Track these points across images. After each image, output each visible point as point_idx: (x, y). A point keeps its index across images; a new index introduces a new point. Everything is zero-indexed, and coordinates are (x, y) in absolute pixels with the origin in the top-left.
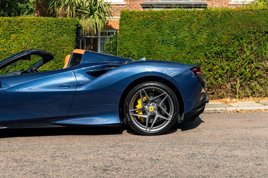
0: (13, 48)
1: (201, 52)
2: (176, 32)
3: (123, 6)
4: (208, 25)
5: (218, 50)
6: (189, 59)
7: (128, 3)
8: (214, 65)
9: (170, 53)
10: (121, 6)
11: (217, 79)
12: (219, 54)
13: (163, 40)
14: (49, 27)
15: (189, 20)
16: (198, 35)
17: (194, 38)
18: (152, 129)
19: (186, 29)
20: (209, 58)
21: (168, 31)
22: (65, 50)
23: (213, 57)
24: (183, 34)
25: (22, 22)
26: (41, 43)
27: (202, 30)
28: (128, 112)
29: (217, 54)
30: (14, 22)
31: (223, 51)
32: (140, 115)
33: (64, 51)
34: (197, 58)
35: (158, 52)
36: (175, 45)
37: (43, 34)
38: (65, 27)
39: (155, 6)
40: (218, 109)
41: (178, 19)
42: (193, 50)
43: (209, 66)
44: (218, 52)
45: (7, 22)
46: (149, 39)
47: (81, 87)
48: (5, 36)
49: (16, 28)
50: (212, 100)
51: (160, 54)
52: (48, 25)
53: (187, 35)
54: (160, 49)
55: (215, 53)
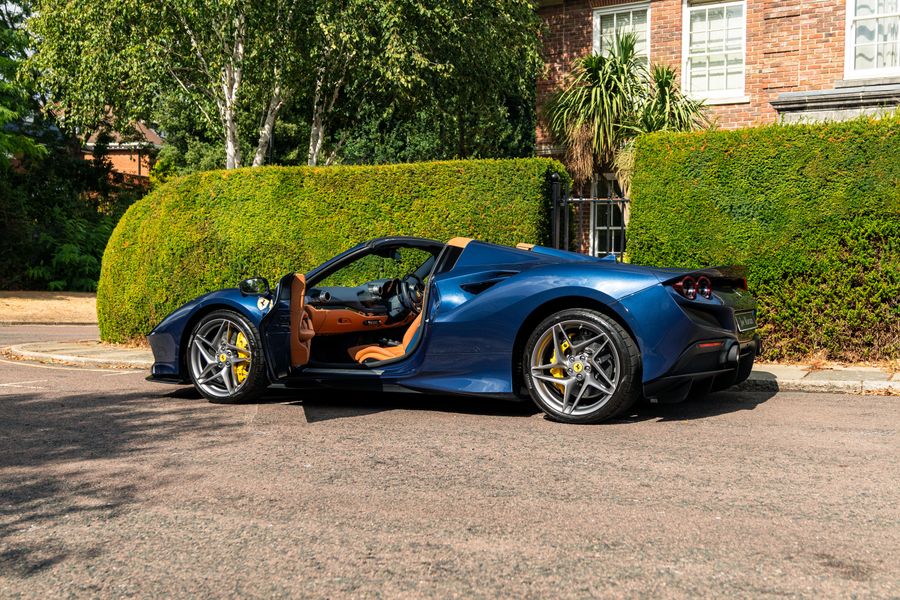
0: (414, 229)
1: (830, 234)
2: (764, 185)
3: (742, 107)
4: (851, 162)
5: (877, 230)
6: (798, 252)
7: (757, 98)
8: (866, 269)
9: (749, 237)
10: (724, 108)
11: (875, 306)
12: (878, 239)
13: (731, 207)
14: (487, 180)
15: (800, 153)
16: (821, 191)
17: (811, 199)
18: (575, 409)
19: (793, 177)
20: (851, 250)
21: (744, 183)
22: (515, 233)
23: (864, 249)
24: (784, 188)
25: (434, 174)
26: (469, 218)
27: (834, 178)
28: (528, 371)
29: (875, 239)
30: (421, 174)
31: (891, 231)
32: (557, 379)
33: (513, 235)
34: (820, 251)
35: (719, 237)
36: (762, 217)
37: (473, 198)
38: (520, 181)
39: (809, 105)
40: (840, 384)
41: (772, 152)
42: (808, 231)
43: (852, 273)
44: (876, 234)
45: (407, 175)
46: (696, 205)
47: (445, 316)
48: (403, 204)
49: (423, 186)
50: (867, 363)
51: (724, 242)
52: (485, 176)
53: (794, 191)
54: (724, 228)
55: (869, 237)
